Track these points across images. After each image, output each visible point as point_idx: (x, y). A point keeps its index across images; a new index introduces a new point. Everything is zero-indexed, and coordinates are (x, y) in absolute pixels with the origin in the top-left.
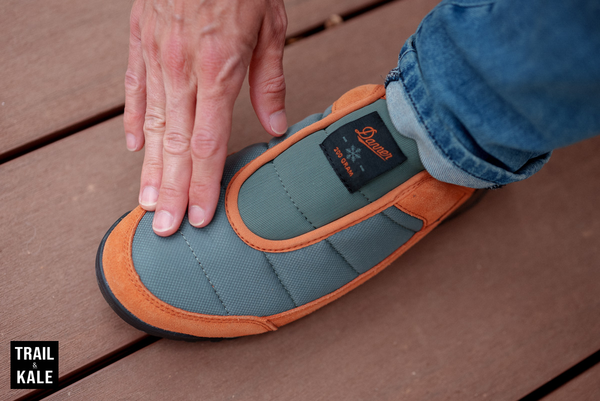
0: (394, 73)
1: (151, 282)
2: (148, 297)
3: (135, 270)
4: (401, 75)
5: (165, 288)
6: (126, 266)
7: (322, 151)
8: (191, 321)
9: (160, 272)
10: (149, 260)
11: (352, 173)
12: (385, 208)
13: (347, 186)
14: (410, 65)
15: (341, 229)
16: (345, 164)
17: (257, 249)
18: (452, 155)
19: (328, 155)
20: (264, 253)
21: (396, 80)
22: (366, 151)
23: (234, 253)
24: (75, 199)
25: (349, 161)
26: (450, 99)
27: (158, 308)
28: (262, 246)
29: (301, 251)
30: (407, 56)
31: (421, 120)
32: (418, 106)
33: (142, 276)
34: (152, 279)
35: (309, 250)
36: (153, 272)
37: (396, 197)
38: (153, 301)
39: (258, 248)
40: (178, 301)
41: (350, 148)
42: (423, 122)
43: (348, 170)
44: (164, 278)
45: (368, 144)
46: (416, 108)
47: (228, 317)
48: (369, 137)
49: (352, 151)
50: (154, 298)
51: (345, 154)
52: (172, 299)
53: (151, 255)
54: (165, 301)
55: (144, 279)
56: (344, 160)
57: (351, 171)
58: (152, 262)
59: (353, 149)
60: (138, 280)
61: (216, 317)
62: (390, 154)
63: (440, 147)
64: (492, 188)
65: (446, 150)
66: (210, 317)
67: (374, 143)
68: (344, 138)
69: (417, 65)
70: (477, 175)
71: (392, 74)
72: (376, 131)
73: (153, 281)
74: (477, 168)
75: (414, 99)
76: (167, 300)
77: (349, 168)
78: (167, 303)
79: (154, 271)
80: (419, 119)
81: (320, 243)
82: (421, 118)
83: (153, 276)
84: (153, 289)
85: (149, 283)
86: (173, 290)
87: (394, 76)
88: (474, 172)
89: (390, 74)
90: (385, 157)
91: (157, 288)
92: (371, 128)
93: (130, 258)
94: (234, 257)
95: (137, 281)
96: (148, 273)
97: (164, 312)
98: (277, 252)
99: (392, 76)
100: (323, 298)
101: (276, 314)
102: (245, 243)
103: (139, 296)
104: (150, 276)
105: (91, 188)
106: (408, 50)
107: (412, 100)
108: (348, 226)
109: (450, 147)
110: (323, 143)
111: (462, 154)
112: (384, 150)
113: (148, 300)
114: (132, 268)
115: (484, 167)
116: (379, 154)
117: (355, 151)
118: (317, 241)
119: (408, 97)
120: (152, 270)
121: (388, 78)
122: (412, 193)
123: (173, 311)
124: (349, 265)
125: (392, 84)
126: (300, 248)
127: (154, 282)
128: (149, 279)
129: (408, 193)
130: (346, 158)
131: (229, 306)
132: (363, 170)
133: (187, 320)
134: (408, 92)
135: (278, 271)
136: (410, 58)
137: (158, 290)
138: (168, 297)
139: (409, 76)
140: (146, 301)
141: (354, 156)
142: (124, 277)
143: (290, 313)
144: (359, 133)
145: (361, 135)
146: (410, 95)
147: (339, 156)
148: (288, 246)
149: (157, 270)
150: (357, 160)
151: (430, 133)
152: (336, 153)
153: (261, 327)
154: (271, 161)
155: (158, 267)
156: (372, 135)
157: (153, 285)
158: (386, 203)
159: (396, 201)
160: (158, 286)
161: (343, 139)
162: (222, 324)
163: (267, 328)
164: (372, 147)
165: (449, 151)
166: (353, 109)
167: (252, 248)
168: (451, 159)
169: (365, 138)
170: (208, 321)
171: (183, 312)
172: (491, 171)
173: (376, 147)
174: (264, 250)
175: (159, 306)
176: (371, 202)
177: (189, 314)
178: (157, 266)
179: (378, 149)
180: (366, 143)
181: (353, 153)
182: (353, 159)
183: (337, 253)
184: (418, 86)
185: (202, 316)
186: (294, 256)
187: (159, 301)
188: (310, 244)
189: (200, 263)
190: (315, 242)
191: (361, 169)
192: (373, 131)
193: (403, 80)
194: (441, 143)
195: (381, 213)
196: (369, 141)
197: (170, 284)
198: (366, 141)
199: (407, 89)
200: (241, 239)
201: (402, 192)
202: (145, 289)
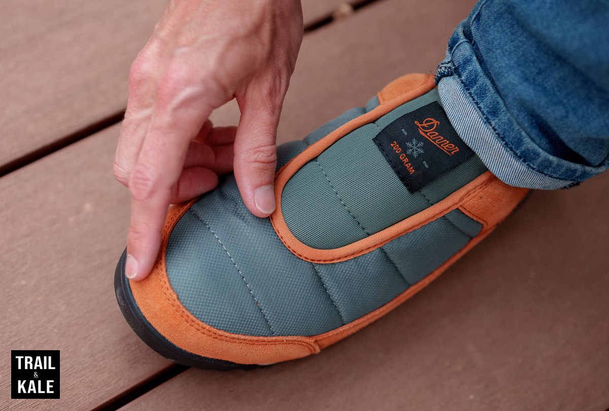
0: (445, 67)
1: (190, 301)
2: (187, 318)
3: (172, 288)
4: (456, 69)
5: (206, 308)
6: (161, 283)
7: (376, 147)
8: (234, 344)
9: (201, 289)
10: (187, 275)
11: (413, 171)
12: (449, 211)
13: (406, 185)
14: (466, 58)
15: (398, 236)
16: (405, 160)
17: (305, 260)
18: (525, 157)
19: (383, 150)
20: (313, 264)
21: (450, 74)
22: (428, 145)
23: (281, 265)
24: (71, 220)
25: (410, 157)
26: (527, 92)
27: (198, 331)
28: (310, 256)
29: (352, 261)
30: (461, 47)
31: (488, 121)
32: (481, 105)
33: (180, 294)
34: (191, 298)
35: (361, 260)
36: (192, 289)
37: (462, 199)
38: (193, 323)
39: (307, 258)
40: (221, 322)
41: (411, 141)
42: (490, 124)
43: (408, 167)
44: (205, 296)
45: (430, 137)
46: (480, 108)
47: (274, 338)
48: (431, 130)
49: (413, 145)
50: (194, 319)
51: (405, 149)
52: (214, 319)
53: (188, 269)
54: (207, 322)
55: (183, 298)
56: (403, 156)
57: (412, 168)
58: (191, 278)
59: (414, 143)
60: (176, 299)
61: (262, 338)
62: (457, 147)
63: (511, 150)
64: (568, 187)
65: (519, 153)
66: (255, 338)
67: (437, 136)
68: (403, 130)
69: (474, 58)
70: (554, 175)
71: (443, 68)
72: (439, 123)
73: (193, 299)
74: (554, 168)
75: (475, 97)
76: (208, 321)
77: (410, 164)
78: (209, 325)
79: (194, 288)
80: (485, 120)
81: (374, 252)
82: (487, 118)
83: (192, 294)
84: (193, 309)
85: (188, 302)
86: (215, 309)
87: (446, 70)
88: (551, 173)
89: (441, 68)
90: (450, 152)
91: (198, 308)
92: (432, 119)
93: (165, 274)
94: (280, 269)
95: (174, 300)
96: (187, 290)
97: (205, 336)
98: (326, 262)
99: (444, 71)
100: (372, 314)
101: (323, 333)
102: (292, 254)
103: (177, 317)
104: (189, 294)
105: (88, 207)
106: (461, 41)
107: (474, 100)
108: (406, 232)
109: (523, 148)
110: (376, 138)
111: (538, 155)
112: (449, 143)
113: (187, 322)
114: (168, 285)
115: (562, 166)
116: (443, 148)
117: (416, 145)
118: (371, 250)
119: (468, 95)
120: (191, 287)
121: (439, 73)
122: (479, 195)
123: (215, 334)
124: (401, 276)
125: (444, 80)
126: (352, 257)
127: (193, 301)
128: (188, 297)
129: (474, 194)
130: (405, 153)
131: (275, 326)
132: (427, 166)
133: (230, 343)
134: (468, 89)
135: (327, 284)
136: (465, 49)
137: (199, 310)
138: (209, 317)
139: (467, 71)
140: (185, 323)
141: (416, 150)
142: (159, 296)
143: (338, 331)
144: (419, 124)
145: (421, 127)
146: (470, 94)
147: (397, 152)
148: (339, 256)
149: (197, 287)
150: (419, 155)
151: (498, 134)
152: (393, 147)
153: (307, 348)
154: (315, 159)
155: (197, 284)
156: (434, 127)
157: (192, 304)
158: (450, 205)
159: (460, 204)
160: (199, 305)
161: (402, 132)
162: (267, 346)
163: (313, 350)
164: (435, 140)
165: (522, 153)
166: (406, 100)
167: (299, 258)
168: (524, 161)
169: (427, 131)
170: (252, 343)
171: (226, 334)
172: (570, 169)
173: (440, 141)
174: (313, 260)
175: (200, 328)
176: (432, 205)
177: (233, 336)
178: (196, 282)
179: (442, 143)
180: (428, 136)
181: (414, 147)
182: (415, 154)
183: (391, 262)
184: (479, 83)
185: (247, 337)
186: (345, 267)
187: (201, 323)
188: (363, 253)
189: (243, 278)
190: (368, 251)
191: (424, 165)
192: (435, 122)
193: (460, 76)
194: (512, 145)
195: (443, 216)
196: (431, 134)
197: (211, 302)
198: (428, 134)
199: (467, 86)
200: (287, 249)
201: (468, 194)
202: (184, 310)
